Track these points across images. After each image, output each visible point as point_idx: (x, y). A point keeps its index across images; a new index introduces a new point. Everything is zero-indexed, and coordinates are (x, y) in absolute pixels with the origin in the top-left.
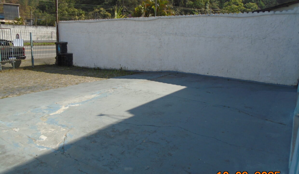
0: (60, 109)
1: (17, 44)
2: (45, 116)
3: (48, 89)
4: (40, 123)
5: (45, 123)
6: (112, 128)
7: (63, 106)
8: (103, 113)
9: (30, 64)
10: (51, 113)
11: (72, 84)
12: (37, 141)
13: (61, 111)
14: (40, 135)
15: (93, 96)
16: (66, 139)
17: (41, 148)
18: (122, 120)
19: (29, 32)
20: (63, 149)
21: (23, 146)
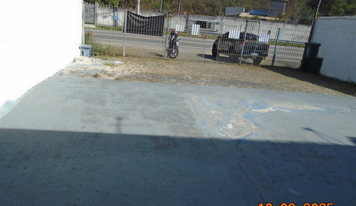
0: (266, 109)
1: (263, 39)
2: (246, 110)
3: (271, 89)
4: (236, 114)
5: (241, 115)
6: (311, 147)
7: (272, 108)
8: (312, 128)
9: (270, 63)
10: (254, 109)
11: (302, 91)
12: (222, 126)
13: (265, 111)
14: (229, 123)
15: (315, 108)
16: (250, 135)
17: (222, 133)
18: (333, 144)
19: (279, 28)
20: (239, 142)
21: (209, 125)
